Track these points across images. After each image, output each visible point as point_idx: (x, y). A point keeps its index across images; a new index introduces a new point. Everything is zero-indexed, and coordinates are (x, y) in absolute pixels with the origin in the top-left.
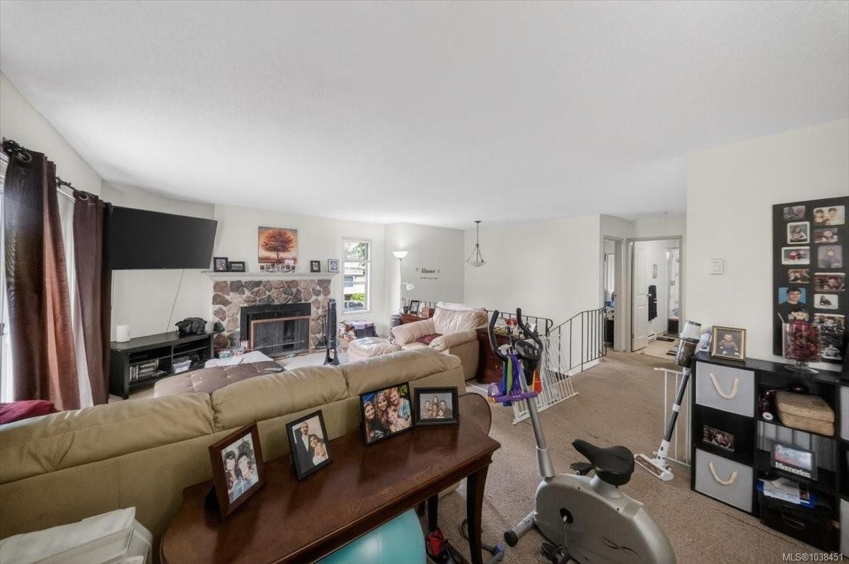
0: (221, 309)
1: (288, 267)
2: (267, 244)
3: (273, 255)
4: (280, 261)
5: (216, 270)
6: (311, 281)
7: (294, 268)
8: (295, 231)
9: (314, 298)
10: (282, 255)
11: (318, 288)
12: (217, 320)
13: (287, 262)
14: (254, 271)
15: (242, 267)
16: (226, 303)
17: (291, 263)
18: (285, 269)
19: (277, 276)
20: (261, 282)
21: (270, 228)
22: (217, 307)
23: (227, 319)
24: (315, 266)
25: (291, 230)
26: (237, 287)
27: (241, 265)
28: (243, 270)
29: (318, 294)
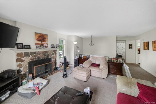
0: (20, 64)
1: (45, 47)
2: (38, 39)
3: (40, 43)
4: (42, 45)
5: (18, 48)
6: (52, 51)
7: (47, 47)
8: (47, 35)
9: (52, 56)
10: (43, 43)
11: (53, 53)
12: (18, 68)
13: (45, 45)
14: (34, 48)
15: (29, 47)
16: (22, 61)
17: (46, 45)
18: (44, 47)
19: (42, 50)
20: (36, 52)
21: (39, 33)
22: (19, 63)
23: (23, 67)
24: (53, 46)
25: (46, 34)
26: (27, 54)
27: (29, 46)
28: (30, 48)
29: (53, 54)
